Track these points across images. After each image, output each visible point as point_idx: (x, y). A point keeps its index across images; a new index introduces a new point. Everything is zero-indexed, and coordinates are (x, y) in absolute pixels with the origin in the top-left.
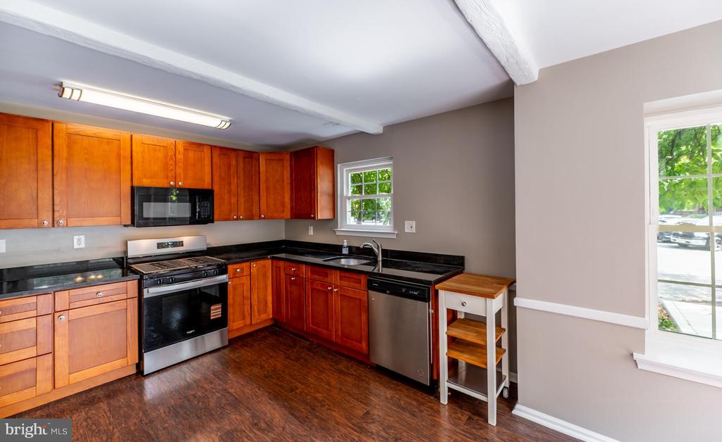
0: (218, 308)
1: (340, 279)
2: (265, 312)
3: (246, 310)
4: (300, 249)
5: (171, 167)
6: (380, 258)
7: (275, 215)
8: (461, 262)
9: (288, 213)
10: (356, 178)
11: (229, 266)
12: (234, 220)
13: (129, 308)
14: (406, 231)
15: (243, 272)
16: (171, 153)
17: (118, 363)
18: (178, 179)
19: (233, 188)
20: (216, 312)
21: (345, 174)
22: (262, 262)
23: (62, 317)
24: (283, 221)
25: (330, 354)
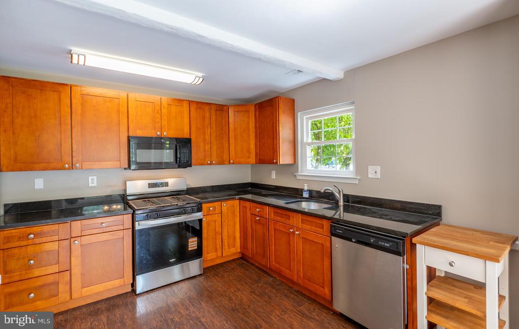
0: (195, 241)
1: (302, 223)
2: (234, 246)
3: (218, 244)
4: (264, 192)
5: (158, 119)
6: (341, 203)
7: (242, 160)
8: (438, 211)
9: (253, 159)
10: (315, 126)
11: (203, 205)
12: (208, 164)
13: (125, 237)
14: (370, 176)
15: (215, 210)
16: (158, 108)
17: (117, 282)
18: (163, 130)
19: (207, 137)
20: (192, 244)
21: (305, 122)
22: (231, 202)
23: (76, 242)
24: (250, 165)
25: (291, 292)
